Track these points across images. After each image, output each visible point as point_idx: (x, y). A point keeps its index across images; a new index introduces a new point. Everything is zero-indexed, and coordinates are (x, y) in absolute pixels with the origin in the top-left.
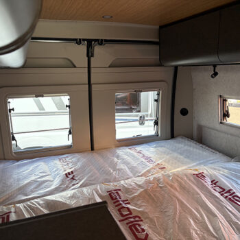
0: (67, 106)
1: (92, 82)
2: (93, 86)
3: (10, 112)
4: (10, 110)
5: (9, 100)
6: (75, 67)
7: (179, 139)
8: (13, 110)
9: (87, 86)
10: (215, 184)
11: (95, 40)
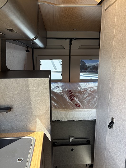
0: (61, 64)
1: (71, 55)
2: (71, 56)
3: (41, 65)
4: (41, 64)
5: (41, 60)
6: (65, 49)
8: (42, 64)
9: (69, 56)
11: (73, 38)
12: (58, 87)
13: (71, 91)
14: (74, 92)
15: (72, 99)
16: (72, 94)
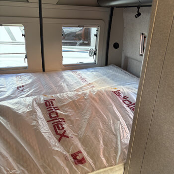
0: (23, 35)
6: (28, 2)
7: (111, 67)
9: (39, 19)
10: (126, 99)
12: (21, 89)
13: (52, 102)
14: (59, 105)
15: (61, 132)
16: (57, 113)
